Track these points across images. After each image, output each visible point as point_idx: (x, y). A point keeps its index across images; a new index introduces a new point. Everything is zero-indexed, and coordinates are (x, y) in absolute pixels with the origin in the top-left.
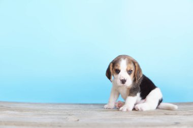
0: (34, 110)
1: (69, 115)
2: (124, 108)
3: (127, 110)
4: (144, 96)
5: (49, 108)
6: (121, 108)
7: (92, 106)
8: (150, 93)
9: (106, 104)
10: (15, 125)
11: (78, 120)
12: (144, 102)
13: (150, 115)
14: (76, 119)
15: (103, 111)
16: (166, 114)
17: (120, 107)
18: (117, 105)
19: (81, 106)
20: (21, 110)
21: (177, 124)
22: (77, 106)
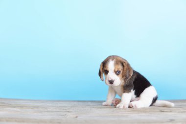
0: (34, 107)
1: (68, 112)
2: (120, 105)
3: (124, 107)
4: (138, 94)
5: (48, 104)
6: (118, 106)
7: (90, 103)
8: (144, 91)
9: (105, 101)
10: (16, 121)
11: (77, 117)
12: (138, 100)
13: (146, 112)
14: (75, 116)
15: (101, 108)
16: (161, 111)
17: (117, 104)
18: (114, 102)
19: (80, 103)
20: (22, 107)
21: (172, 120)
22: (75, 103)
